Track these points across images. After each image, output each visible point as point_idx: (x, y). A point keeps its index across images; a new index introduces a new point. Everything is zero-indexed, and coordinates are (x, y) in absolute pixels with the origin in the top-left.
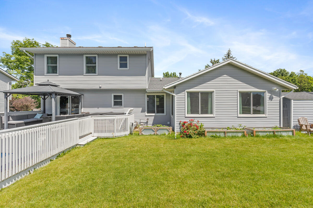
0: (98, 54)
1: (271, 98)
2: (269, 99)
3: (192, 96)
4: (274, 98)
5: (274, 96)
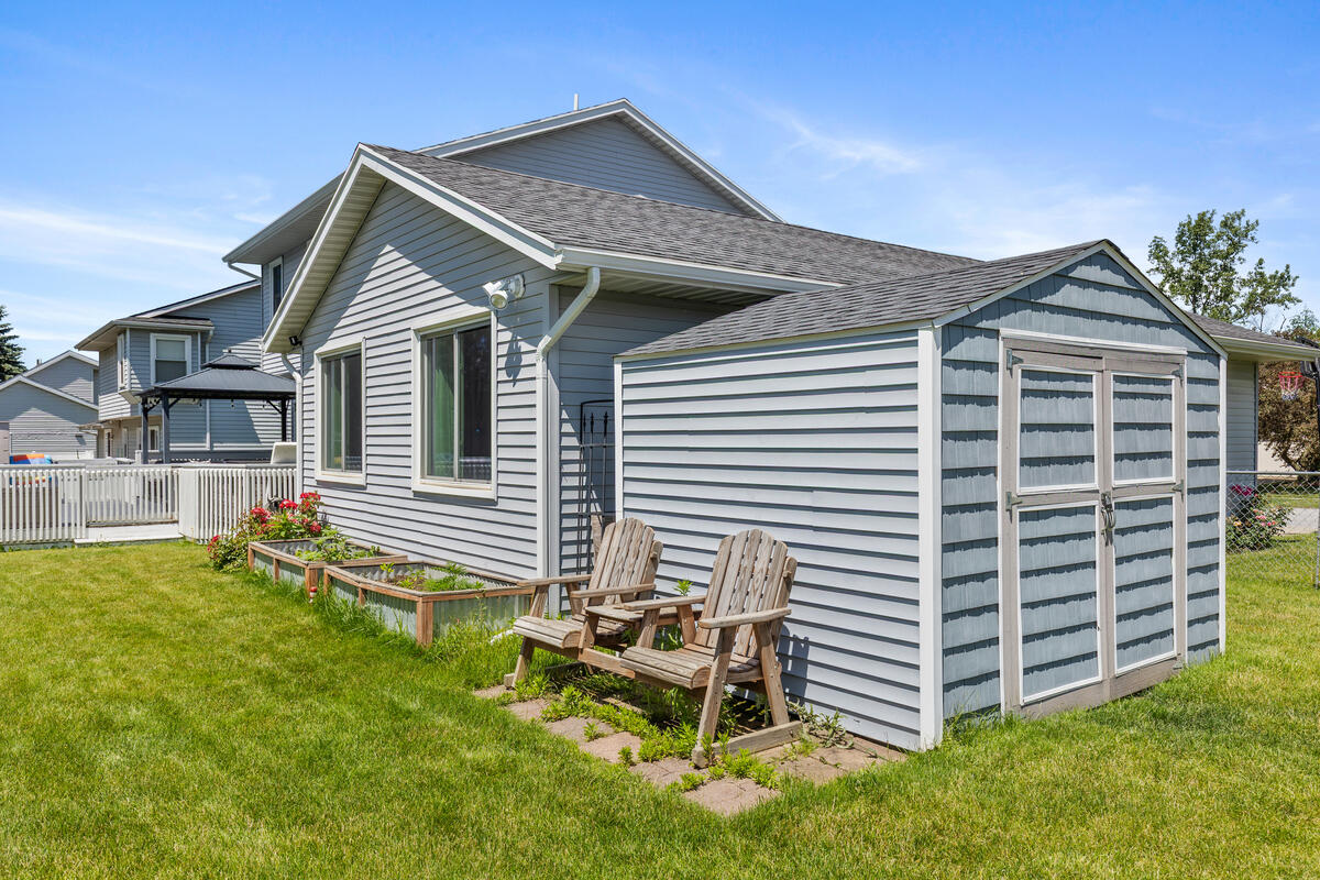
3: (332, 371)
5: (522, 345)
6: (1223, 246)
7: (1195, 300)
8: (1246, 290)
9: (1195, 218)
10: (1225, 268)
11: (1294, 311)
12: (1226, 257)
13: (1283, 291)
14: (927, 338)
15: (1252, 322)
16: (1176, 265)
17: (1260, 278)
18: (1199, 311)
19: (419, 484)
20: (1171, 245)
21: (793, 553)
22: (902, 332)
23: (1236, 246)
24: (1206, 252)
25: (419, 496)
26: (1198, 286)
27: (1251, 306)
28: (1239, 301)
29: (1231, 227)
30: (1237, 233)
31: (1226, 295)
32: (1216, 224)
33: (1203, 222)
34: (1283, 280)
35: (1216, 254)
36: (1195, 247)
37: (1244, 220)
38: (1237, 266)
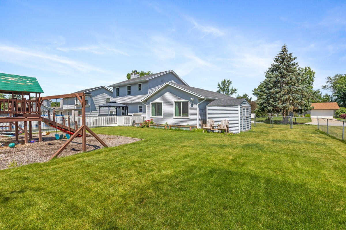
0: (131, 84)
1: (192, 106)
2: (191, 106)
3: (154, 105)
4: (194, 105)
5: (194, 104)
6: (227, 84)
7: (224, 92)
8: (230, 91)
9: (224, 80)
10: (228, 88)
11: (237, 94)
12: (228, 86)
13: (235, 92)
14: (239, 106)
15: (232, 96)
16: (221, 87)
17: (232, 89)
18: (225, 94)
19: (174, 117)
20: (221, 84)
21: (229, 121)
22: (237, 105)
23: (229, 85)
24: (225, 85)
25: (174, 118)
26: (224, 90)
27: (231, 94)
28: (230, 93)
29: (228, 82)
30: (229, 83)
31: (228, 92)
32: (226, 81)
33: (225, 81)
34: (235, 90)
35: (226, 86)
36: (224, 84)
37: (230, 81)
38: (229, 87)
